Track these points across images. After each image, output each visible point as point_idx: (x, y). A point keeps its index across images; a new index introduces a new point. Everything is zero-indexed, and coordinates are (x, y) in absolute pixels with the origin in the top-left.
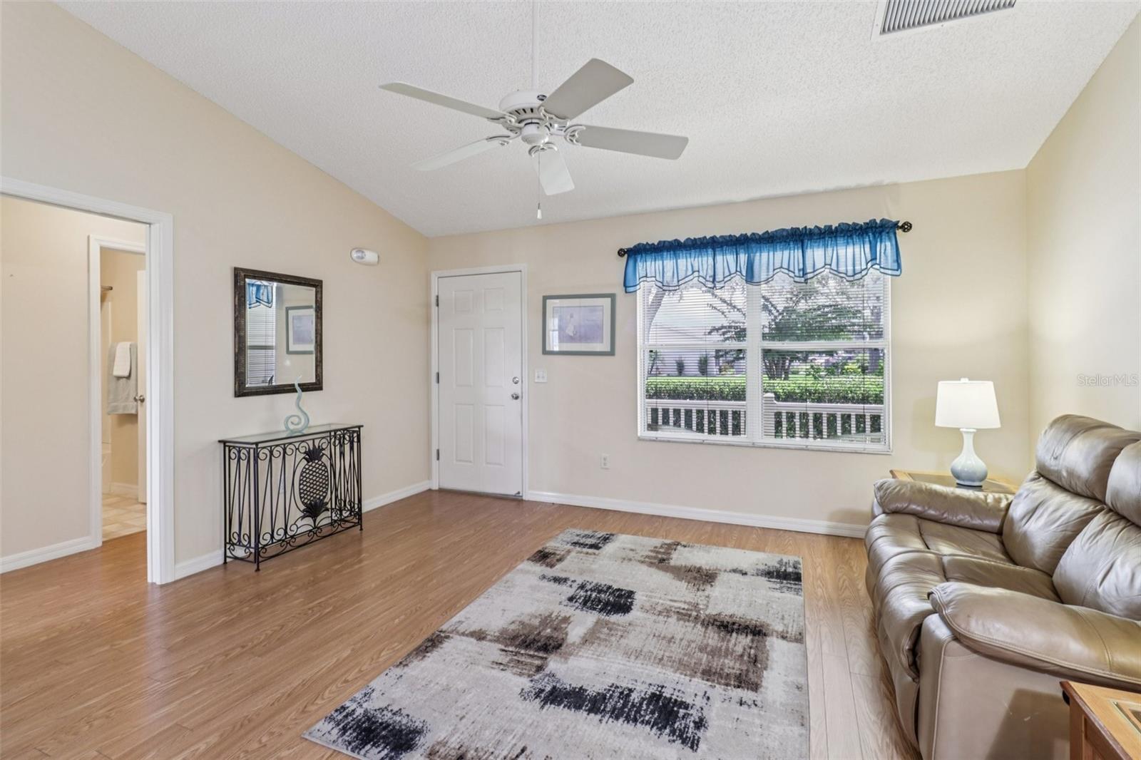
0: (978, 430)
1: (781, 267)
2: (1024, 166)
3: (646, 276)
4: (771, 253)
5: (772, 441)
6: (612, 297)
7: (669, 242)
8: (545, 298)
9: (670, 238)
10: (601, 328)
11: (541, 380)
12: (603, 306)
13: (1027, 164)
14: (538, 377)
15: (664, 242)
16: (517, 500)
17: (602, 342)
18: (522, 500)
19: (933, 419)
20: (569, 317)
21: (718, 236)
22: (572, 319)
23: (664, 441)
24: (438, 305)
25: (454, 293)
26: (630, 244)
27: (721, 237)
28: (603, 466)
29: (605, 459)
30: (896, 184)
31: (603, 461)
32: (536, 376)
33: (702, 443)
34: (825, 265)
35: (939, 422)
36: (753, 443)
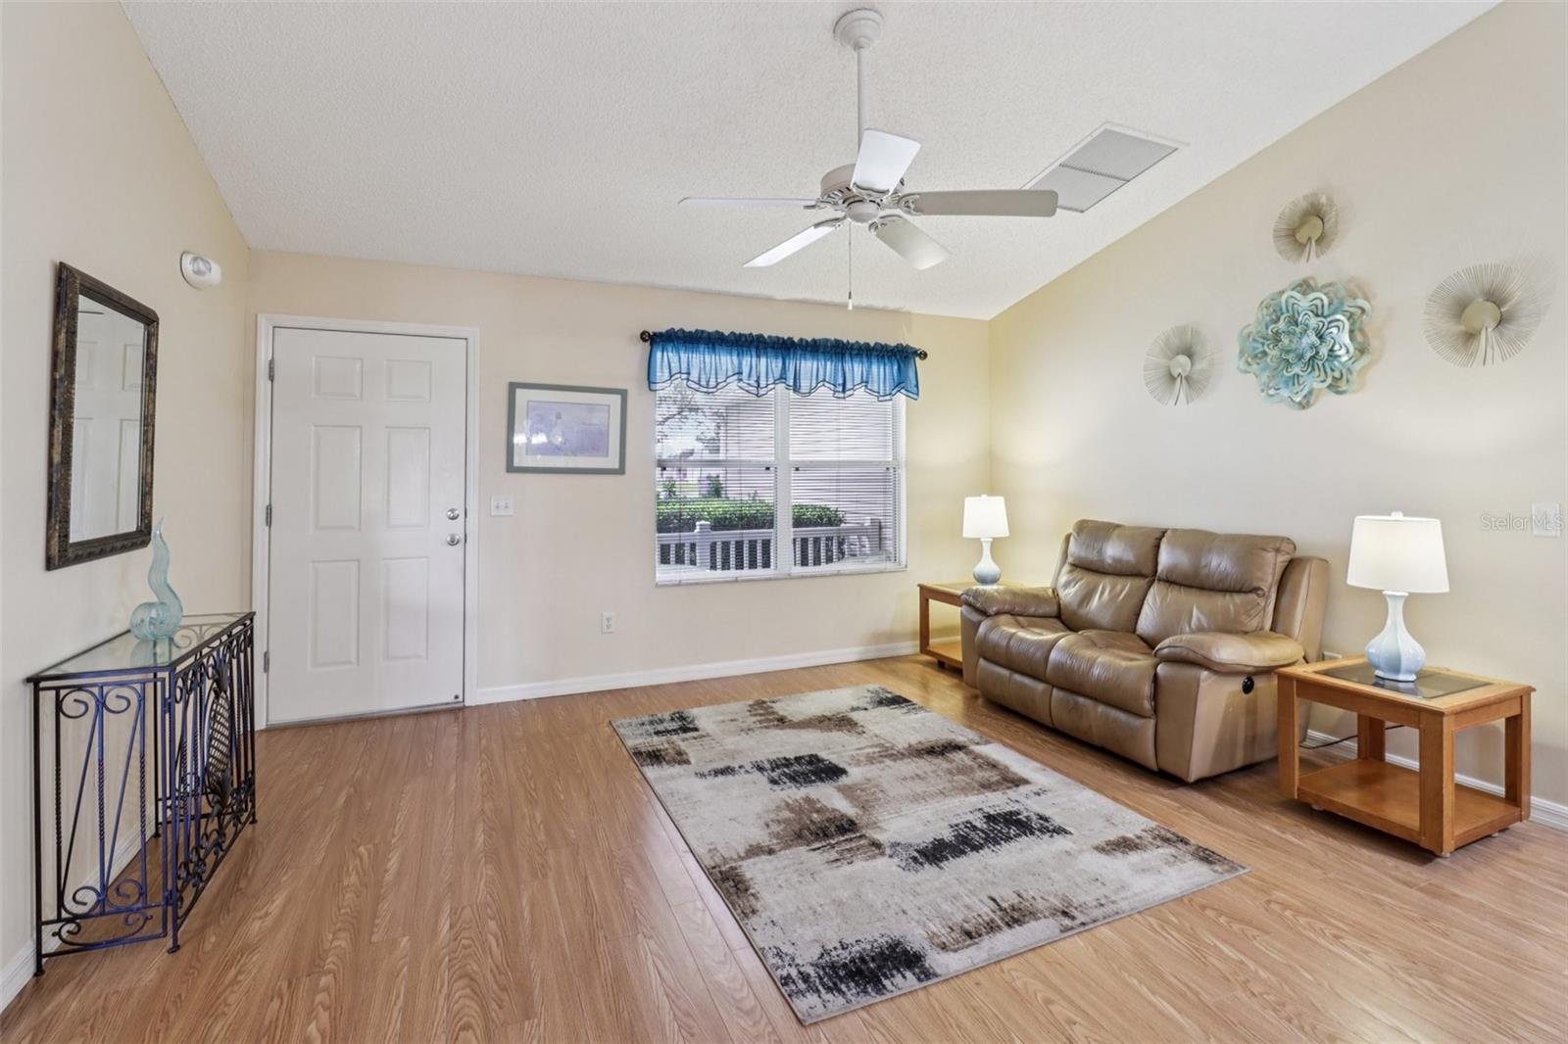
0: (994, 539)
1: (824, 380)
2: (988, 319)
3: (680, 372)
4: (815, 363)
5: (799, 570)
6: (623, 393)
7: (709, 333)
8: (513, 387)
9: (710, 328)
10: (604, 435)
11: (502, 512)
12: (609, 406)
13: (993, 316)
14: (498, 507)
15: (703, 332)
16: (456, 711)
17: (607, 455)
18: (464, 708)
19: (961, 532)
20: (554, 418)
21: (766, 337)
22: (559, 421)
23: (691, 584)
24: (272, 378)
25: (314, 359)
26: (662, 327)
27: (769, 337)
28: (605, 630)
29: (608, 619)
30: (909, 313)
31: (605, 623)
32: (494, 504)
33: (736, 581)
34: (862, 382)
35: (966, 534)
36: (789, 575)
